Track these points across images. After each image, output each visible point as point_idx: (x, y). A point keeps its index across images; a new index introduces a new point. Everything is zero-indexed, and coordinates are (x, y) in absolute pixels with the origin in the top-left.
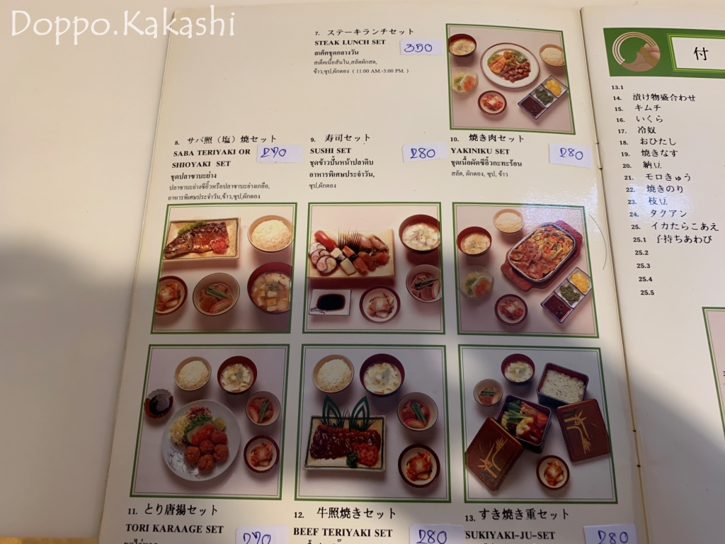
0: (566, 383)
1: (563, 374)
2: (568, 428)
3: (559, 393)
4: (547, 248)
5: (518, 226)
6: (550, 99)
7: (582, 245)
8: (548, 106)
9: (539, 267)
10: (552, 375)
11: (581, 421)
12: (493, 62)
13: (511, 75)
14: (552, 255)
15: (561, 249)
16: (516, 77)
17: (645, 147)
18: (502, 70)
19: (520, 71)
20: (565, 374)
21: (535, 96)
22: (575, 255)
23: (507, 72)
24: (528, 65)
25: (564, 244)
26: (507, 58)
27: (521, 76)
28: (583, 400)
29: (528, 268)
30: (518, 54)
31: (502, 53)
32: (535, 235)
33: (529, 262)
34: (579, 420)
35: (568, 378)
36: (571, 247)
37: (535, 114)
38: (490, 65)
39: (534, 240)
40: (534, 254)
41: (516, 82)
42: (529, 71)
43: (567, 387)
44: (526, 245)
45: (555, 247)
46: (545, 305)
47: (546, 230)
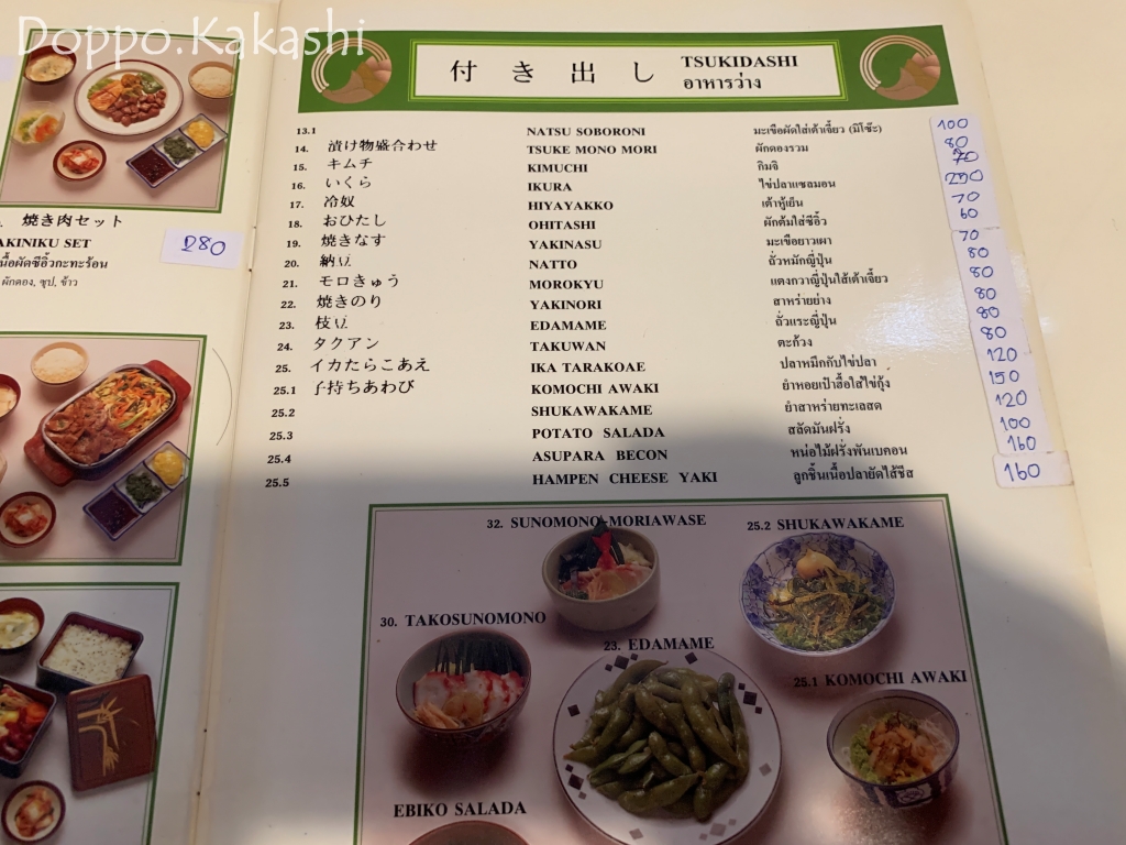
0: (96, 648)
1: (95, 632)
2: (81, 730)
3: (80, 665)
4: (119, 408)
5: (74, 371)
6: (188, 153)
7: (188, 402)
8: (180, 165)
9: (96, 441)
10: (73, 633)
11: (110, 715)
12: (99, 92)
13: (125, 114)
14: (126, 421)
15: (145, 409)
16: (134, 117)
17: (329, 231)
18: (113, 105)
19: (145, 106)
20: (100, 632)
21: (162, 150)
22: (170, 419)
23: (119, 109)
24: (164, 95)
25: (153, 401)
26: (127, 86)
27: (144, 114)
28: (123, 678)
29: (76, 444)
30: (150, 77)
31: (119, 77)
32: (102, 386)
33: (80, 434)
34: (105, 713)
35: (103, 637)
36: (165, 406)
37: (153, 179)
38: (91, 96)
39: (97, 396)
40: (92, 419)
41: (132, 125)
42: (161, 106)
43: (97, 655)
44: (81, 405)
45: (135, 406)
46: (91, 509)
47: (124, 378)
